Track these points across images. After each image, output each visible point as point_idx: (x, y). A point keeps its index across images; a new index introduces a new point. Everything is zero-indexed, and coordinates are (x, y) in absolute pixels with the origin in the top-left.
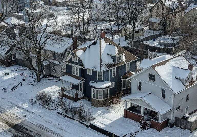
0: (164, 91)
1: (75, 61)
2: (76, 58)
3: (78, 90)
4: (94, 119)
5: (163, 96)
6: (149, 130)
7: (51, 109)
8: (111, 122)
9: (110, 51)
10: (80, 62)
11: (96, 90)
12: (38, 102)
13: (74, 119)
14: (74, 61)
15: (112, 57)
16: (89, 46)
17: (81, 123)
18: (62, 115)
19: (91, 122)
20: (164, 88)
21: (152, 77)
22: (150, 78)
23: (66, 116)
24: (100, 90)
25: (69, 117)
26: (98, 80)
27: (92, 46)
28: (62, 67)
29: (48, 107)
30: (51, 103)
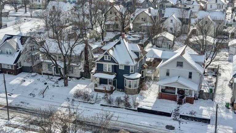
0: (191, 73)
1: (108, 60)
2: (109, 57)
3: (107, 84)
4: (138, 104)
5: (190, 77)
6: (185, 104)
7: (93, 104)
8: (153, 104)
9: (133, 48)
10: (112, 60)
11: (132, 81)
12: (76, 99)
13: (120, 108)
14: (106, 60)
15: (135, 53)
16: (115, 46)
17: (128, 109)
18: (106, 106)
19: (139, 107)
20: (191, 71)
21: (180, 64)
22: (178, 65)
23: (111, 106)
24: (135, 80)
25: (114, 107)
26: (130, 73)
27: (117, 46)
28: (80, 68)
29: (90, 102)
30: (91, 99)
